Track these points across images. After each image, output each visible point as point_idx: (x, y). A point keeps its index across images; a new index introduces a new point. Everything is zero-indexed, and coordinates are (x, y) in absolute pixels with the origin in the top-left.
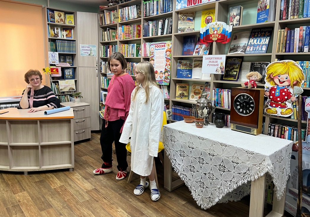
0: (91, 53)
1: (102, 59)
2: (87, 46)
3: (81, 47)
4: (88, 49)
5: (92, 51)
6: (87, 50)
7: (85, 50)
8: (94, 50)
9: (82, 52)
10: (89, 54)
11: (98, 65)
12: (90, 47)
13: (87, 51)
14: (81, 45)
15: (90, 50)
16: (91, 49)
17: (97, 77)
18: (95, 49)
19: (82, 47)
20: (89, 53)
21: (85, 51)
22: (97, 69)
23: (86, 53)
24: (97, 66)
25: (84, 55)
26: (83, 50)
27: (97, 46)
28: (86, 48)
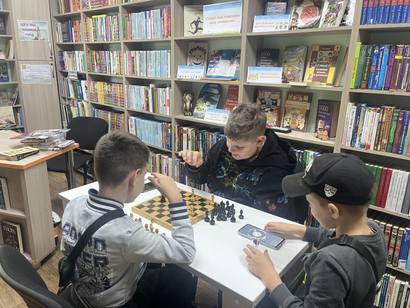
0: (38, 36)
1: (59, 45)
2: (31, 22)
3: (19, 25)
4: (33, 28)
5: (41, 33)
6: (31, 30)
7: (27, 30)
9: (23, 33)
10: (36, 38)
11: (53, 56)
12: (36, 25)
13: (32, 32)
14: (19, 22)
16: (38, 28)
17: (54, 77)
18: (45, 29)
19: (21, 25)
20: (36, 35)
21: (28, 32)
22: (52, 64)
23: (29, 35)
24: (51, 58)
25: (27, 38)
26: (24, 30)
27: (48, 22)
28: (30, 27)
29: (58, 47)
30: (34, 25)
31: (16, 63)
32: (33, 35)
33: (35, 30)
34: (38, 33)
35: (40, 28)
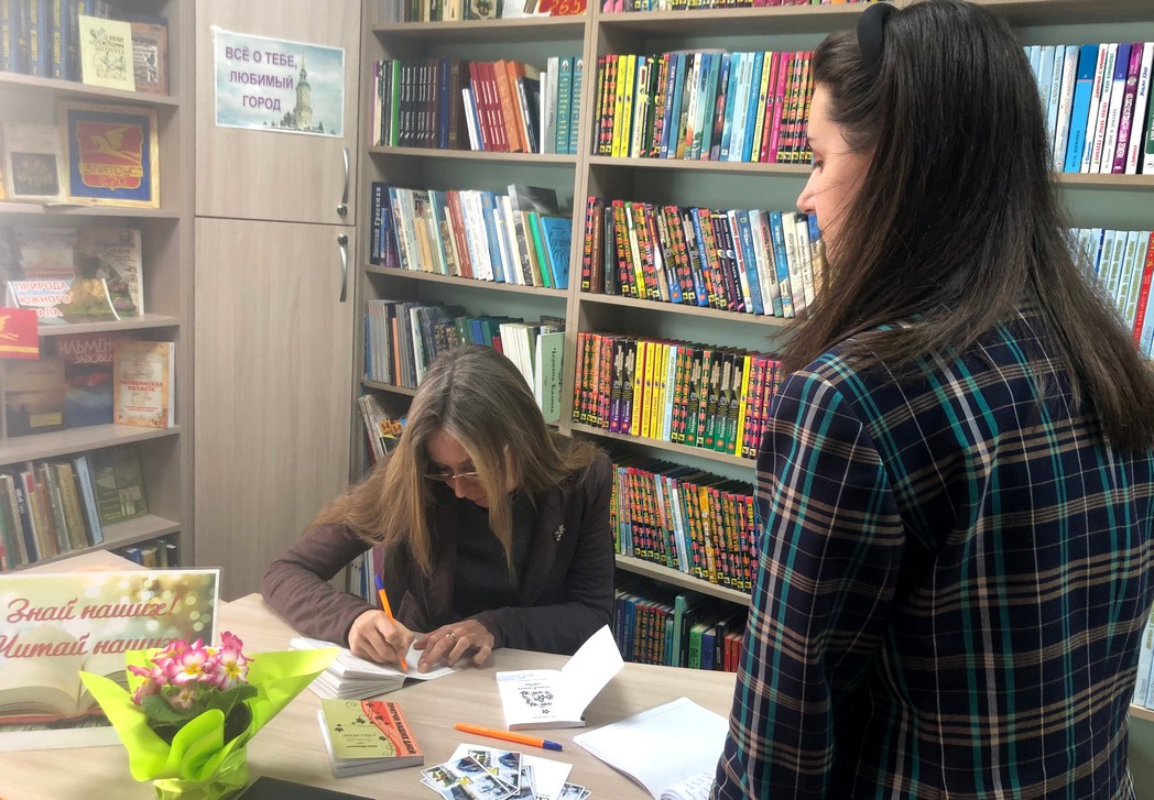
0: (299, 107)
1: (381, 159)
2: (273, 44)
3: (219, 56)
4: (280, 72)
5: (313, 97)
6: (270, 80)
7: (252, 79)
8: (323, 87)
9: (233, 91)
10: (288, 117)
12: (297, 59)
13: (273, 92)
14: (221, 36)
15: (297, 79)
16: (303, 75)
17: (343, 298)
18: (334, 79)
19: (230, 53)
20: (288, 105)
21: (256, 90)
22: (343, 241)
23: (260, 101)
24: (343, 211)
26: (237, 76)
27: (348, 53)
28: (266, 68)
30: (288, 62)
31: (183, 227)
32: (275, 105)
33: (288, 83)
34: (299, 98)
35: (310, 74)
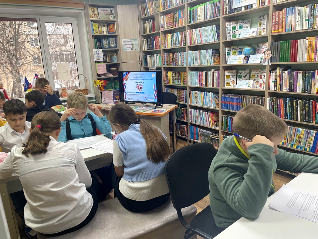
1: (144, 52)
2: (129, 40)
4: (130, 43)
5: (134, 46)
6: (129, 44)
8: (135, 44)
9: (125, 47)
10: (132, 49)
11: (140, 59)
13: (129, 46)
14: (123, 40)
18: (137, 43)
19: (124, 42)
20: (131, 47)
21: (128, 46)
22: (140, 64)
23: (128, 47)
25: (127, 49)
26: (125, 45)
27: (138, 39)
28: (128, 43)
29: (143, 53)
30: (131, 42)
31: (121, 64)
33: (131, 44)
35: (134, 43)
